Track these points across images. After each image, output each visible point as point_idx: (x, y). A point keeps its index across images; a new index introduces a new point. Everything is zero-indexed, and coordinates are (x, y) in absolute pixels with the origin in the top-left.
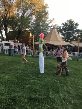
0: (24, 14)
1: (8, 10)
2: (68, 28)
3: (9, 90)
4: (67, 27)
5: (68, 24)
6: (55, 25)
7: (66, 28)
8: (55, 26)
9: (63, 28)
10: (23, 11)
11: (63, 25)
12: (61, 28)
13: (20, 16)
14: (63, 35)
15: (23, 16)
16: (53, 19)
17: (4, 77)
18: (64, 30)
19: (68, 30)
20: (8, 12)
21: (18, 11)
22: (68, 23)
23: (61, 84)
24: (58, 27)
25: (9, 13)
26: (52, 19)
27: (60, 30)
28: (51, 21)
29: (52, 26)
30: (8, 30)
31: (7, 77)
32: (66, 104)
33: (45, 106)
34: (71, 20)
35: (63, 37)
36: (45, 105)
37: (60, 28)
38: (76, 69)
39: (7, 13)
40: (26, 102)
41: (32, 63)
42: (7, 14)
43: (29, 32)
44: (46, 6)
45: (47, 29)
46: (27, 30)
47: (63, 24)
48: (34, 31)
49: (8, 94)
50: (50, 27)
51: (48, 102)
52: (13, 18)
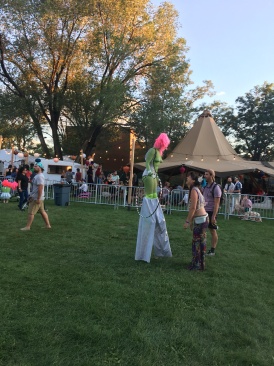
0: (111, 72)
1: (61, 61)
2: (257, 112)
3: (19, 306)
4: (256, 108)
5: (258, 99)
6: (213, 105)
7: (253, 114)
8: (214, 108)
9: (240, 115)
10: (108, 64)
11: (242, 105)
12: (236, 113)
13: (100, 79)
14: (241, 136)
15: (107, 78)
16: (205, 85)
17: (18, 269)
18: (245, 119)
19: (258, 121)
20: (62, 68)
21: (91, 63)
22: (259, 95)
23: (189, 298)
24: (223, 110)
25: (65, 71)
26: (203, 85)
27: (229, 121)
28: (200, 90)
29: (201, 109)
30: (64, 124)
31: (27, 269)
32: (180, 357)
33: (111, 359)
34: (267, 86)
35: (243, 142)
36: (111, 356)
37: (229, 113)
38: (263, 253)
39: (58, 71)
40: (55, 345)
41: (122, 227)
42: (58, 76)
43: (129, 131)
44: (180, 45)
45: (187, 117)
46: (119, 121)
47: (240, 100)
48: (144, 124)
49: (12, 319)
50: (195, 110)
51: (122, 348)
52: (77, 85)
